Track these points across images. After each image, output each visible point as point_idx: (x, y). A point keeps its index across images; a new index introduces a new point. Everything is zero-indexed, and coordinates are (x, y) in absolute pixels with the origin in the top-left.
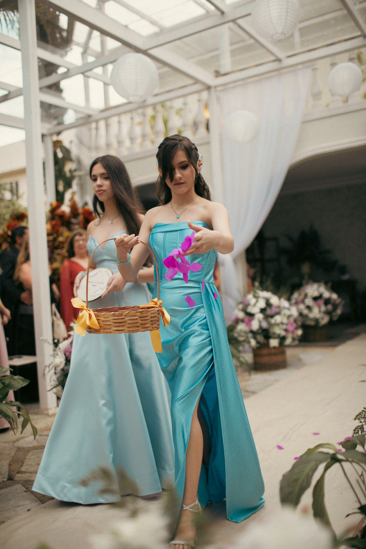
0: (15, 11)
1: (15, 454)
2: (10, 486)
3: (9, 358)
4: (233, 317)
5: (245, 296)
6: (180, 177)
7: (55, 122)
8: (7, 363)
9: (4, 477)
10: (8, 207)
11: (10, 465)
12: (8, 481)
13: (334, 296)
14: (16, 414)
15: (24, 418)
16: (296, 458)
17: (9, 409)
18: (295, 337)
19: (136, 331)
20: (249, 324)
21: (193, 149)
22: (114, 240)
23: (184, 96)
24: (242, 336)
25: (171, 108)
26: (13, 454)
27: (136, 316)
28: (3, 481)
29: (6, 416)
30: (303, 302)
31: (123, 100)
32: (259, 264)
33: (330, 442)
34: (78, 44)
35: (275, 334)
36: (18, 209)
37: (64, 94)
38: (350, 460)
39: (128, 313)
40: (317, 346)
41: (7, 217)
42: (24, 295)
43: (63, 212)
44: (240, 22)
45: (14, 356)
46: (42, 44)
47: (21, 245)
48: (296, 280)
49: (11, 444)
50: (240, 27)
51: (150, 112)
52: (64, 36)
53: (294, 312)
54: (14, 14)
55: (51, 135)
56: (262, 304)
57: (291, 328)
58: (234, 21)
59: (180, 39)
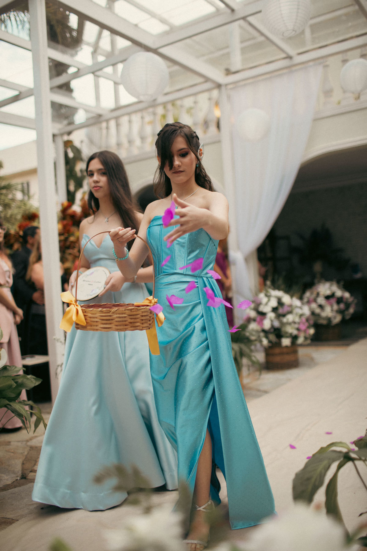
0: (26, 11)
1: (28, 453)
2: (23, 484)
3: (22, 357)
4: (245, 317)
5: (257, 294)
6: (179, 164)
7: (65, 122)
8: (20, 362)
9: (17, 475)
10: (19, 207)
11: (23, 464)
12: (21, 480)
13: (347, 295)
14: (29, 412)
15: (37, 417)
16: (308, 458)
17: (22, 408)
18: (307, 336)
19: (124, 330)
20: (261, 323)
21: (194, 137)
22: (108, 233)
23: (195, 94)
24: (253, 335)
25: (182, 106)
26: (26, 453)
27: (125, 313)
28: (17, 480)
29: (20, 415)
30: (315, 300)
31: (133, 100)
32: (270, 263)
33: (343, 441)
34: (88, 44)
35: (287, 333)
36: (30, 209)
37: (75, 94)
38: (363, 458)
39: (116, 310)
40: (329, 345)
41: (19, 217)
42: (36, 295)
43: (74, 212)
44: (250, 19)
45: (27, 355)
46: (53, 44)
47: (33, 245)
48: (307, 279)
49: (24, 443)
50: (250, 24)
51: (160, 111)
52: (74, 35)
53: (306, 311)
54: (24, 14)
55: (62, 135)
56: (274, 303)
57: (303, 327)
58: (244, 18)
59: (190, 37)
